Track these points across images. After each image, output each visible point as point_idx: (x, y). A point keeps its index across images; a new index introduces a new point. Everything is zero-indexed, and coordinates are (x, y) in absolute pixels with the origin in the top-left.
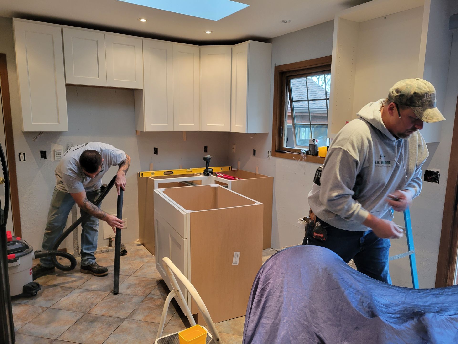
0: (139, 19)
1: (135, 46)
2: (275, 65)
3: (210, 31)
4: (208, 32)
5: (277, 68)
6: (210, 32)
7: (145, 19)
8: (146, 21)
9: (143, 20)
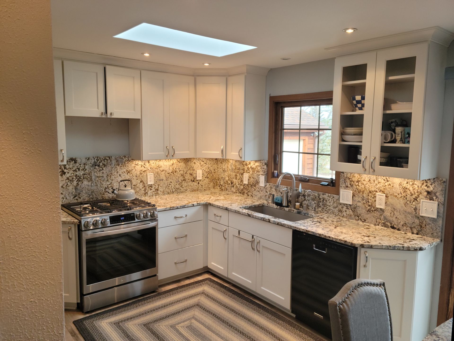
0: (143, 54)
1: (134, 77)
2: (270, 95)
3: (208, 63)
4: (206, 65)
5: (271, 98)
6: (208, 65)
7: (148, 54)
8: (150, 55)
9: (147, 55)
